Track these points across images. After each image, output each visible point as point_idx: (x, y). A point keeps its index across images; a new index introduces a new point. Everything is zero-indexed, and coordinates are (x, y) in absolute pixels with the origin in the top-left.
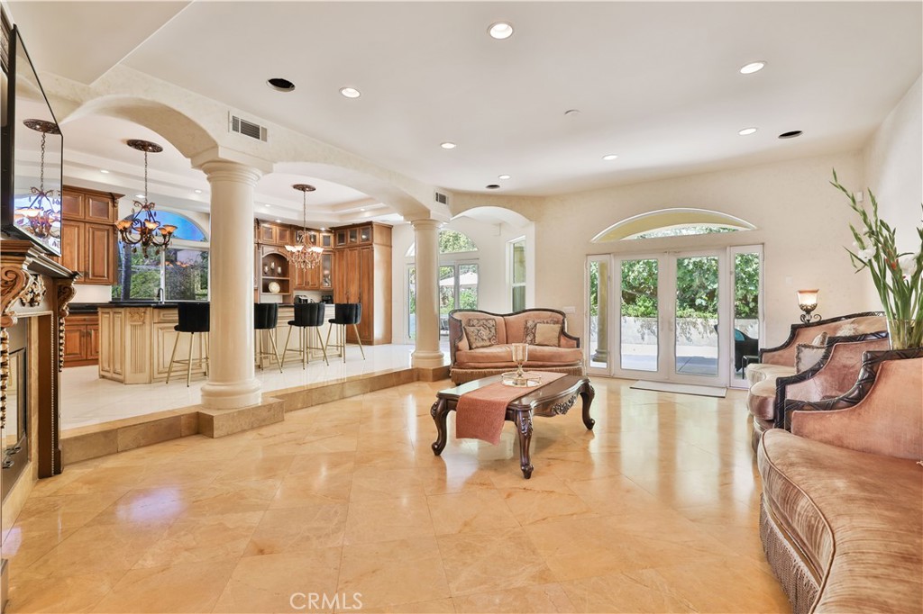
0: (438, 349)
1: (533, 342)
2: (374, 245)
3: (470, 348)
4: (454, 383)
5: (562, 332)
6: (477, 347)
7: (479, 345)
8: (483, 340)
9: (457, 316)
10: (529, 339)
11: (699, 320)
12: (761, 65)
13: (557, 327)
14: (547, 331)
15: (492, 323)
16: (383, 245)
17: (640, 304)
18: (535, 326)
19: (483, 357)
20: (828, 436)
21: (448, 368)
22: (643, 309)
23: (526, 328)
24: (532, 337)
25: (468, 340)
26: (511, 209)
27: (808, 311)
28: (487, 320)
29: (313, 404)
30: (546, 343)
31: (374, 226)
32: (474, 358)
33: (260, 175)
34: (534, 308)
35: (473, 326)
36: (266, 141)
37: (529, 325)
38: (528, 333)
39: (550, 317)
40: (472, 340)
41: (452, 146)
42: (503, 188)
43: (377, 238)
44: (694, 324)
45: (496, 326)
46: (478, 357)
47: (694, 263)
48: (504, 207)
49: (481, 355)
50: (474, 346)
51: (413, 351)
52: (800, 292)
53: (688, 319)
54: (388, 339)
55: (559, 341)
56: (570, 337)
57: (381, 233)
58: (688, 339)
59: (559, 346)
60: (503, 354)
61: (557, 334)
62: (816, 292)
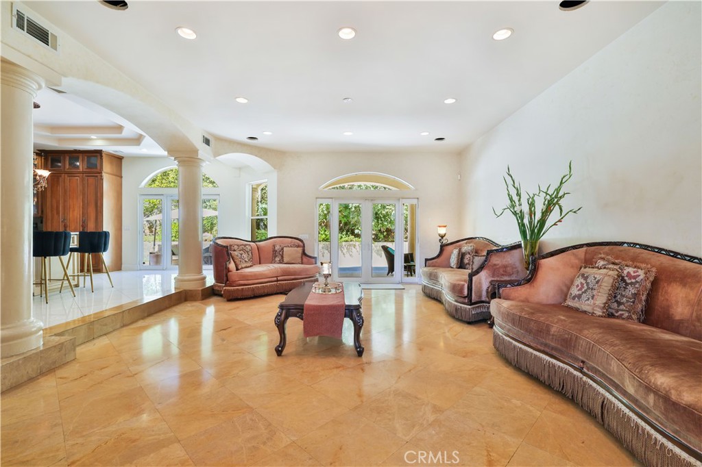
0: (201, 272)
1: (281, 262)
2: (104, 174)
3: (237, 269)
4: (225, 300)
5: (304, 253)
6: (242, 268)
7: (243, 266)
8: (246, 261)
9: (219, 242)
10: (277, 259)
11: (357, 243)
12: (454, 101)
13: (300, 250)
14: (291, 252)
15: (249, 248)
16: (112, 174)
17: (322, 233)
18: (282, 249)
19: (251, 276)
20: (522, 298)
21: (212, 288)
22: (324, 236)
23: (274, 251)
24: (280, 257)
25: (235, 262)
26: (261, 158)
27: (442, 237)
28: (245, 245)
29: (95, 336)
30: (293, 262)
31: (103, 155)
32: (245, 277)
33: (43, 85)
34: (276, 236)
35: (234, 250)
36: (56, 49)
37: (276, 248)
38: (276, 255)
39: (291, 242)
40: (237, 262)
41: (245, 101)
42: (261, 141)
43: (107, 168)
44: (355, 246)
45: (251, 250)
46: (248, 276)
47: (355, 208)
48: (256, 156)
49: (249, 274)
50: (240, 267)
51: (176, 275)
52: (439, 226)
53: (351, 243)
54: (118, 266)
55: (302, 260)
56: (310, 257)
57: (111, 163)
58: (351, 255)
59: (302, 264)
60: (266, 272)
61: (300, 255)
62: (445, 226)
